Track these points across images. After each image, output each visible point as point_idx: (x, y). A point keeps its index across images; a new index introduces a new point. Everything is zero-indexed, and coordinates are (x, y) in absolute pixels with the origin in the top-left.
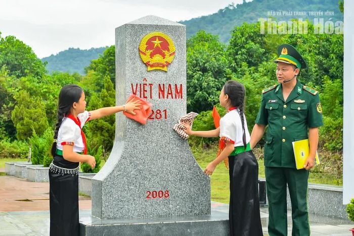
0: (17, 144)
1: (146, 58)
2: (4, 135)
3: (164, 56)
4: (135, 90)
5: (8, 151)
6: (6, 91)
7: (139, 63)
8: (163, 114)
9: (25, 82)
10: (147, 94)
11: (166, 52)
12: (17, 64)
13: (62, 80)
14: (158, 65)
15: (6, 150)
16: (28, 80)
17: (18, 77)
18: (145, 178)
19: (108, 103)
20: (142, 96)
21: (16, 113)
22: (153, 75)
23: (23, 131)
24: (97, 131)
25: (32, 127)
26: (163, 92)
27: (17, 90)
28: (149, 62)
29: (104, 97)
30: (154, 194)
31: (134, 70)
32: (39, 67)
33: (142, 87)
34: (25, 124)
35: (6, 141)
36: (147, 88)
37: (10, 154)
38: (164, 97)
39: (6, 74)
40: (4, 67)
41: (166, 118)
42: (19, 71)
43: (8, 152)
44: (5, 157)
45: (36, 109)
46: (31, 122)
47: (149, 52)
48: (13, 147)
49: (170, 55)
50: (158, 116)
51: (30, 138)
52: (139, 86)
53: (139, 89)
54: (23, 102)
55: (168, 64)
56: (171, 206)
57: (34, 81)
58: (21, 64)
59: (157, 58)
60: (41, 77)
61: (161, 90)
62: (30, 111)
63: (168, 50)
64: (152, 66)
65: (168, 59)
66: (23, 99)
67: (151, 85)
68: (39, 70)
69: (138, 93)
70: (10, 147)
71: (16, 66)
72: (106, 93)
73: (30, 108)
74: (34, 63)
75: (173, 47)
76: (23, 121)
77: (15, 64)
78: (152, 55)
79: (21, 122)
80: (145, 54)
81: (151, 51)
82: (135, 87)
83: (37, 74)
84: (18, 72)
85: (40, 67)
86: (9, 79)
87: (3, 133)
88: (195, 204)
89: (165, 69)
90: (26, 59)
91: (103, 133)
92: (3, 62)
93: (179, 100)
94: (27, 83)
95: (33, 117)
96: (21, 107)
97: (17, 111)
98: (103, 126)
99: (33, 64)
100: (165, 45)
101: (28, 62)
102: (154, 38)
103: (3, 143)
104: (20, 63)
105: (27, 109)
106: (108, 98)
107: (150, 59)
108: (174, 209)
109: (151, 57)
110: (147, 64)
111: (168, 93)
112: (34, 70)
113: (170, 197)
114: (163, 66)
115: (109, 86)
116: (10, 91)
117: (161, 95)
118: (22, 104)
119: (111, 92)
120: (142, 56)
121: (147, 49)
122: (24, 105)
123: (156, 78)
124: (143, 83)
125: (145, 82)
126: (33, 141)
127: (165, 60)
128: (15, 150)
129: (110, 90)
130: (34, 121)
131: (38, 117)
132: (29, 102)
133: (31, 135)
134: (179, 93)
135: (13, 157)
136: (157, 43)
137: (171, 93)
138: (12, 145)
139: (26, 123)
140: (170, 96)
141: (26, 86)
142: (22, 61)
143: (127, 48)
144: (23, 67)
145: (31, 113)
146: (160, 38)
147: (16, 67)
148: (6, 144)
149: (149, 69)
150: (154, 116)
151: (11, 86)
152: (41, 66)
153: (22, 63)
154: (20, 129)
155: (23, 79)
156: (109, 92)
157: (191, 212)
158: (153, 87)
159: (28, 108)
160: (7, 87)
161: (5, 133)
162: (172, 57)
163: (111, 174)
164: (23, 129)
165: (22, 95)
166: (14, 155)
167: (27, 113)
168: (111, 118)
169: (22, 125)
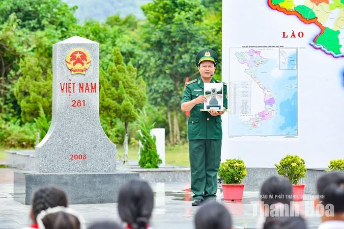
0: (30, 128)
1: (71, 66)
2: (11, 115)
3: (83, 64)
4: (63, 87)
5: (16, 138)
6: (15, 51)
7: (66, 69)
8: (82, 103)
9: (41, 38)
10: (71, 90)
11: (84, 62)
12: (31, 11)
13: (100, 32)
14: (79, 70)
15: (12, 136)
16: (46, 36)
17: (33, 29)
18: (69, 146)
19: (116, 79)
20: (68, 91)
21: (20, 87)
22: (75, 77)
23: (29, 110)
24: (103, 111)
25: (40, 105)
26: (82, 88)
27: (30, 49)
28: (72, 68)
29: (112, 72)
30: (76, 157)
31: (62, 74)
32: (64, 14)
33: (68, 85)
34: (32, 101)
35: (14, 123)
36: (71, 86)
37: (19, 142)
38: (83, 92)
39: (14, 26)
40: (13, 16)
41: (84, 106)
42: (35, 21)
43: (17, 140)
44: (13, 146)
45: (46, 81)
46: (39, 99)
47: (72, 62)
48: (23, 132)
49: (88, 63)
50: (79, 104)
51: (37, 119)
52: (65, 85)
53: (65, 87)
54: (29, 73)
55: (86, 70)
56: (87, 165)
57: (54, 37)
58: (37, 10)
59: (79, 66)
60: (66, 28)
61: (81, 87)
62: (38, 83)
63: (86, 60)
64: (75, 71)
65: (86, 66)
66: (29, 69)
67: (74, 84)
68: (63, 19)
69: (65, 89)
70: (19, 132)
71: (31, 13)
72: (115, 68)
73: (38, 79)
74: (58, 9)
75: (89, 58)
76: (29, 97)
77: (29, 11)
78: (74, 64)
79: (27, 98)
80: (70, 63)
81: (74, 61)
82: (62, 86)
83: (61, 24)
84: (33, 23)
85: (66, 14)
86: (20, 33)
87: (10, 112)
88: (105, 165)
89: (84, 73)
90: (45, 3)
91: (110, 113)
92: (11, 8)
93: (94, 93)
94: (45, 39)
95: (42, 93)
96: (26, 79)
97: (22, 84)
98: (110, 105)
99: (55, 10)
100: (84, 57)
101: (48, 7)
102: (76, 52)
103: (9, 126)
104: (36, 8)
105: (34, 82)
106: (116, 73)
107: (73, 67)
108: (90, 167)
109: (74, 65)
110: (71, 70)
111: (86, 89)
112: (57, 18)
113: (87, 159)
114: (83, 71)
115: (118, 59)
116: (20, 51)
117: (81, 91)
118: (27, 74)
119: (120, 66)
120: (68, 64)
121: (71, 60)
122: (31, 76)
123: (77, 79)
124: (68, 82)
125: (70, 82)
126: (40, 124)
127: (84, 67)
128: (26, 137)
129: (119, 64)
130: (44, 96)
131: (48, 91)
132: (36, 72)
133: (37, 115)
134: (93, 88)
135: (23, 146)
136: (78, 55)
137: (88, 89)
138: (22, 129)
139: (33, 99)
140: (87, 91)
141: (43, 44)
142: (39, 5)
143: (58, 59)
144: (40, 15)
145: (39, 87)
146: (80, 52)
147: (30, 15)
148: (14, 128)
149: (73, 73)
150: (76, 104)
151: (22, 44)
152: (68, 12)
153: (39, 9)
154: (25, 107)
155: (39, 33)
156: (118, 66)
157: (102, 169)
158: (75, 85)
159: (36, 80)
160: (16, 45)
161: (12, 112)
162: (89, 65)
163: (46, 143)
164: (28, 107)
165: (28, 63)
166: (24, 143)
167: (34, 86)
168: (119, 97)
169: (28, 102)
